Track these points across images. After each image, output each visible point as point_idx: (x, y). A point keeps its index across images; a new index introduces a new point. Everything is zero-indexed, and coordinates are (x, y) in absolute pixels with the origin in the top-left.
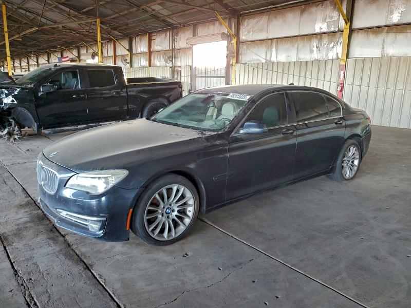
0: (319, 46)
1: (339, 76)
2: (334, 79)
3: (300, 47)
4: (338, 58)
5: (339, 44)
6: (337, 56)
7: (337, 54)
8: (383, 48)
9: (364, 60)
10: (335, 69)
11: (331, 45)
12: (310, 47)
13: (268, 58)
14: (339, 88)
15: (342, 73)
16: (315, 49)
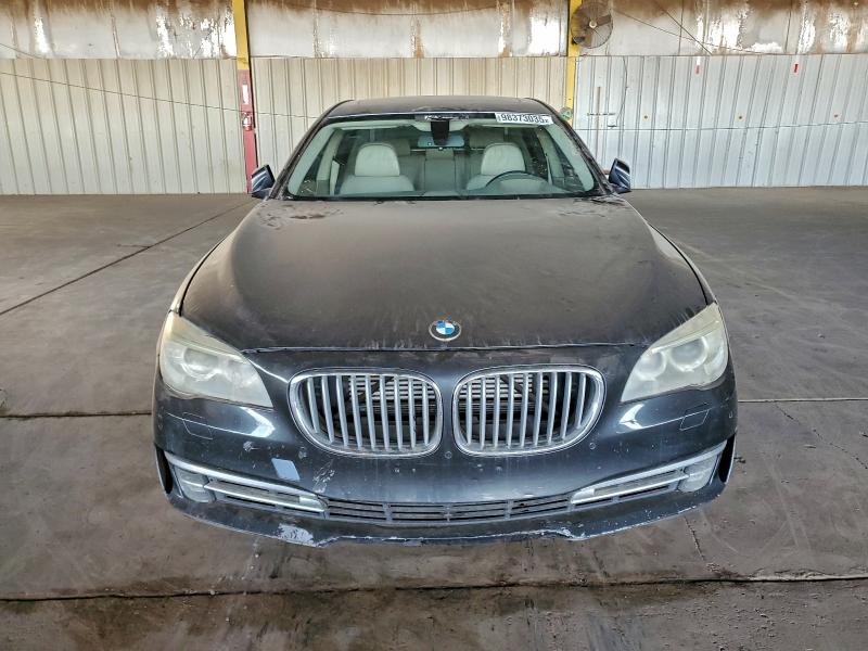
0: (174, 24)
1: (241, 96)
2: (230, 103)
3: (120, 24)
4: (226, 57)
5: (222, 23)
6: (224, 52)
7: (222, 47)
8: (317, 40)
9: (287, 62)
10: (228, 80)
11: (204, 25)
12: (149, 27)
13: (25, 47)
14: (247, 122)
15: (245, 89)
16: (162, 30)
